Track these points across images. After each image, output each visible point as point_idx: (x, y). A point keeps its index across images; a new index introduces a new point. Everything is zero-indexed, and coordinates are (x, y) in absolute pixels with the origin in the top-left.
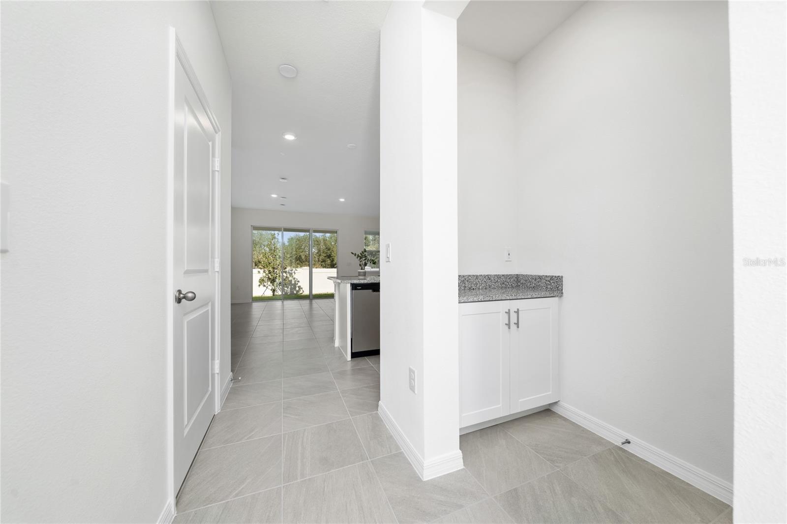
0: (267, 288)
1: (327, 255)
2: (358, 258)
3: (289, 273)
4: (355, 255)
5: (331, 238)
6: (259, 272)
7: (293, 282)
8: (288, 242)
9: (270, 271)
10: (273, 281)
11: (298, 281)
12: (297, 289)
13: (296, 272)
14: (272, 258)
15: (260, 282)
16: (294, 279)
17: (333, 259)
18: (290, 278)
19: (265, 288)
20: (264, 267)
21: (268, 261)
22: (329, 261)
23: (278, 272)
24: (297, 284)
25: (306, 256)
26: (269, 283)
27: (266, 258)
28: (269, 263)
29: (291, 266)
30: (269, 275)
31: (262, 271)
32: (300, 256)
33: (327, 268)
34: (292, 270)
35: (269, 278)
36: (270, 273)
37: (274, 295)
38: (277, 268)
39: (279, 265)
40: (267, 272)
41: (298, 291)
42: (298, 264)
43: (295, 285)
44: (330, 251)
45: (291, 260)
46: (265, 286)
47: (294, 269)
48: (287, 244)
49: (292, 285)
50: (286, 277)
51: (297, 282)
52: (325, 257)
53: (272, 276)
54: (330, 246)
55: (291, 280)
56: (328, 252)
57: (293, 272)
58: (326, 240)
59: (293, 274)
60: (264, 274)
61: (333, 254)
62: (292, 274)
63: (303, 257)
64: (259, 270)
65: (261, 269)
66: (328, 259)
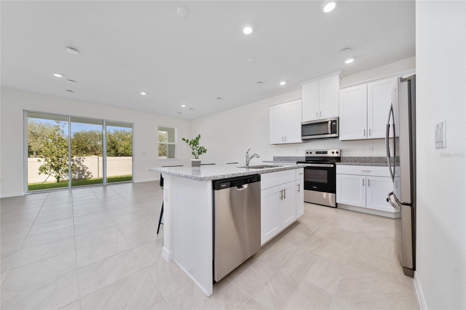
0: (50, 175)
1: (112, 147)
2: (190, 145)
3: (76, 161)
4: (187, 141)
5: (115, 134)
6: (39, 161)
7: (81, 169)
8: (74, 136)
9: (53, 159)
10: (57, 169)
11: (87, 168)
12: (86, 174)
13: (84, 160)
14: (55, 147)
15: (40, 170)
16: (83, 166)
17: (117, 150)
18: (78, 166)
19: (48, 175)
20: (46, 156)
21: (51, 150)
22: (113, 152)
23: (63, 160)
24: (86, 170)
25: (92, 147)
26: (52, 170)
27: (49, 147)
28: (53, 152)
29: (77, 155)
30: (53, 163)
31: (43, 160)
32: (86, 147)
33: (112, 156)
34: (80, 159)
35: (52, 166)
36: (53, 161)
37: (58, 181)
38: (62, 157)
39: (64, 154)
40: (50, 161)
41: (86, 176)
42: (84, 153)
43: (83, 171)
44: (115, 144)
45: (76, 150)
46: (47, 173)
47: (82, 158)
48: (73, 137)
49: (81, 171)
50: (73, 164)
51: (85, 169)
52: (110, 148)
53: (56, 164)
54: (115, 140)
55: (80, 167)
56: (113, 144)
57: (81, 159)
58: (111, 136)
59: (82, 162)
60: (46, 163)
61: (117, 146)
62: (80, 162)
63: (89, 148)
64: (40, 159)
65: (42, 157)
66: (113, 150)
